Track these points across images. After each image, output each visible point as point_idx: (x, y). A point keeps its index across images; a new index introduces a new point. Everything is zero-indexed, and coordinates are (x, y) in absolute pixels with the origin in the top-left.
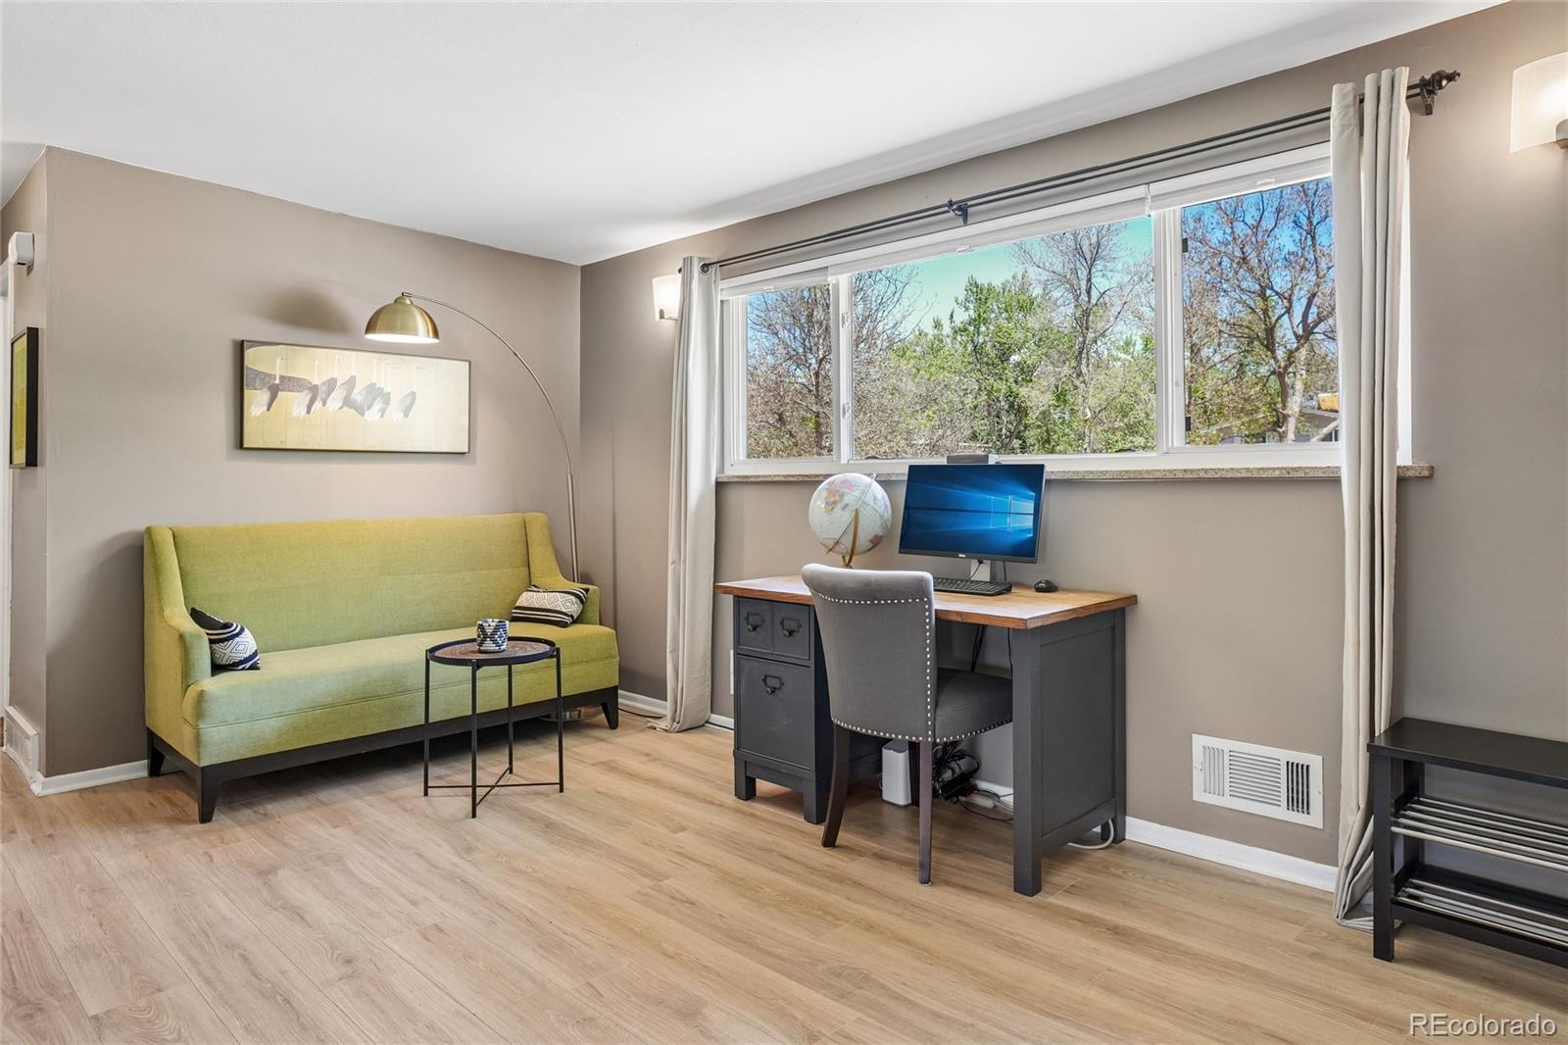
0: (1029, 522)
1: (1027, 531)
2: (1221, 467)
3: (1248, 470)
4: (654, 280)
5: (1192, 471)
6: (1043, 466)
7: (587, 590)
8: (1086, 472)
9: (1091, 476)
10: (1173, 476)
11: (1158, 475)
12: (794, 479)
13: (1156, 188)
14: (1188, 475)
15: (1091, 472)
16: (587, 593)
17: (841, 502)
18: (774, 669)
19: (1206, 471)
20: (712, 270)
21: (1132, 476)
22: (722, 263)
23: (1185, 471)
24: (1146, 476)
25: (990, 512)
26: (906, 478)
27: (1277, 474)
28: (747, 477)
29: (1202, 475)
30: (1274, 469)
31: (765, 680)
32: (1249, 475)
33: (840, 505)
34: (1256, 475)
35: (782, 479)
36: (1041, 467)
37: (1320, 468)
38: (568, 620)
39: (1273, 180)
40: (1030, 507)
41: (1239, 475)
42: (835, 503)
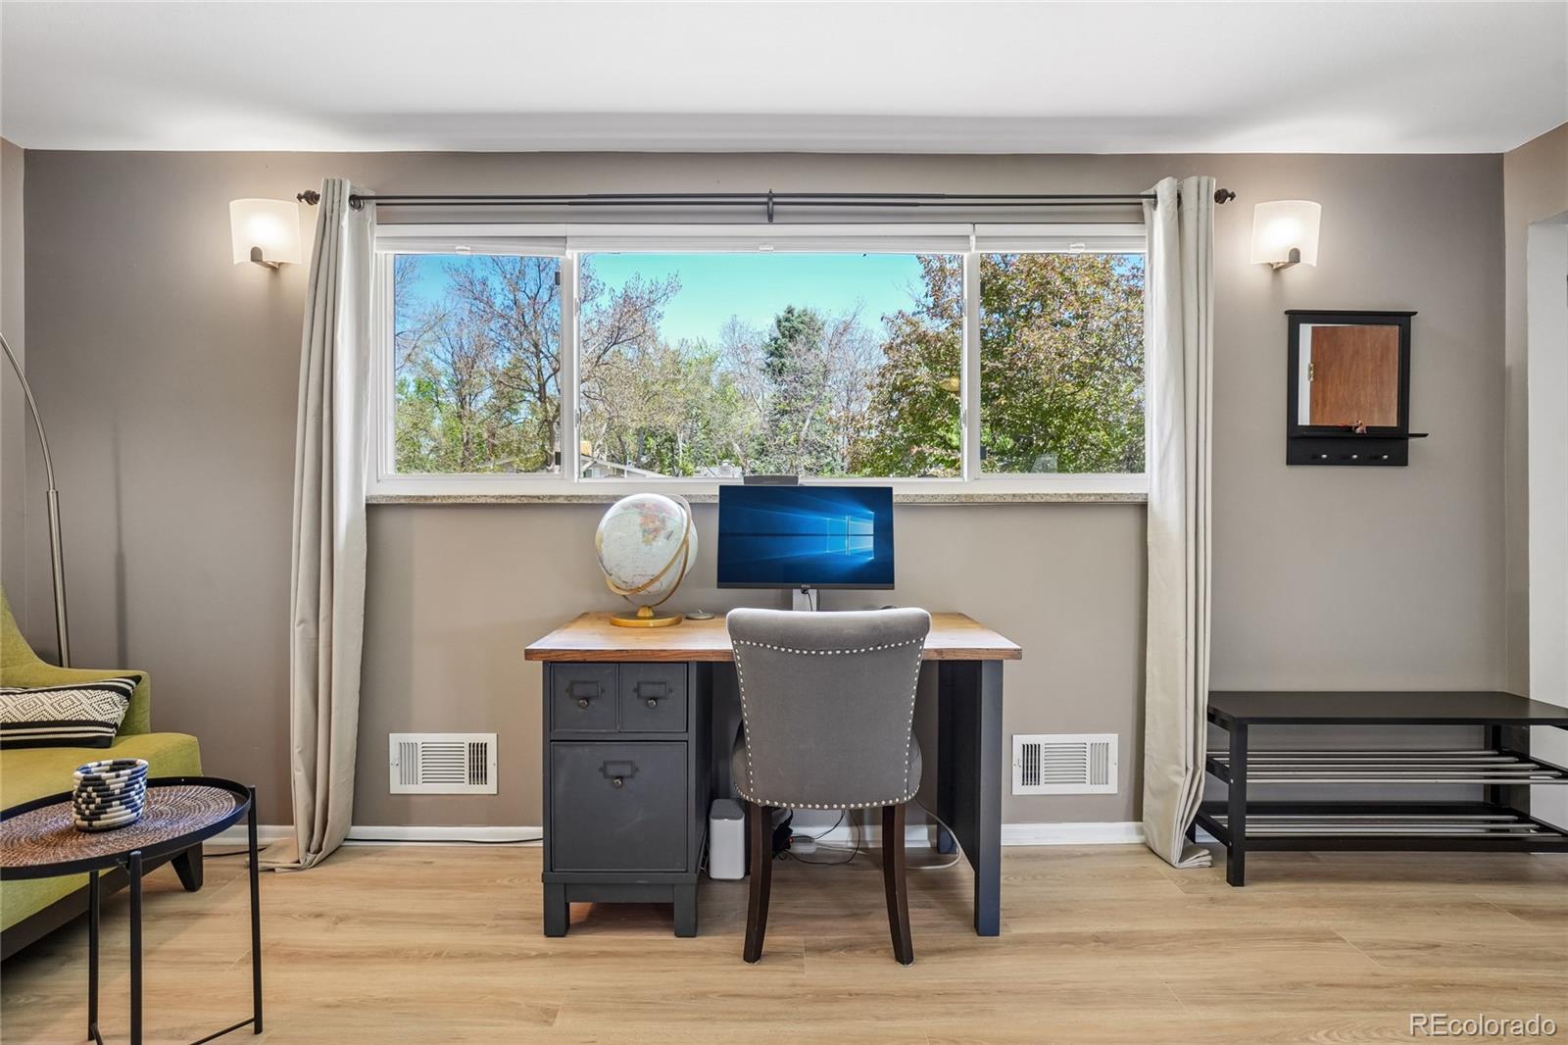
0: (868, 544)
1: (868, 553)
2: (1045, 492)
3: (1068, 495)
4: (231, 203)
5: (1020, 496)
6: (891, 489)
7: (137, 679)
8: (916, 495)
9: (922, 500)
10: (1003, 500)
11: (989, 499)
12: (514, 501)
13: (983, 230)
14: (1017, 500)
15: (922, 496)
16: (137, 683)
17: (664, 529)
18: (619, 752)
19: (1033, 496)
20: (370, 209)
21: (964, 500)
22: (381, 200)
23: (1014, 495)
24: (977, 500)
25: (826, 535)
26: (717, 501)
27: (1092, 499)
28: (425, 498)
29: (1029, 499)
30: (1090, 495)
31: (603, 770)
32: (1070, 500)
33: (663, 534)
34: (1075, 500)
35: (494, 501)
36: (890, 490)
37: (1126, 494)
38: (111, 732)
39: (1083, 245)
40: (868, 527)
41: (1061, 500)
42: (656, 530)
